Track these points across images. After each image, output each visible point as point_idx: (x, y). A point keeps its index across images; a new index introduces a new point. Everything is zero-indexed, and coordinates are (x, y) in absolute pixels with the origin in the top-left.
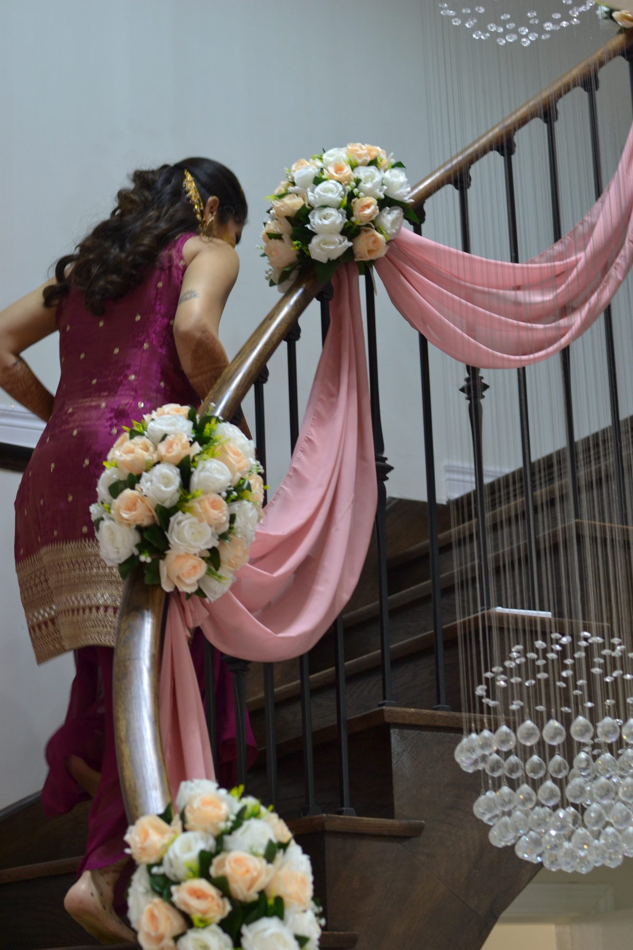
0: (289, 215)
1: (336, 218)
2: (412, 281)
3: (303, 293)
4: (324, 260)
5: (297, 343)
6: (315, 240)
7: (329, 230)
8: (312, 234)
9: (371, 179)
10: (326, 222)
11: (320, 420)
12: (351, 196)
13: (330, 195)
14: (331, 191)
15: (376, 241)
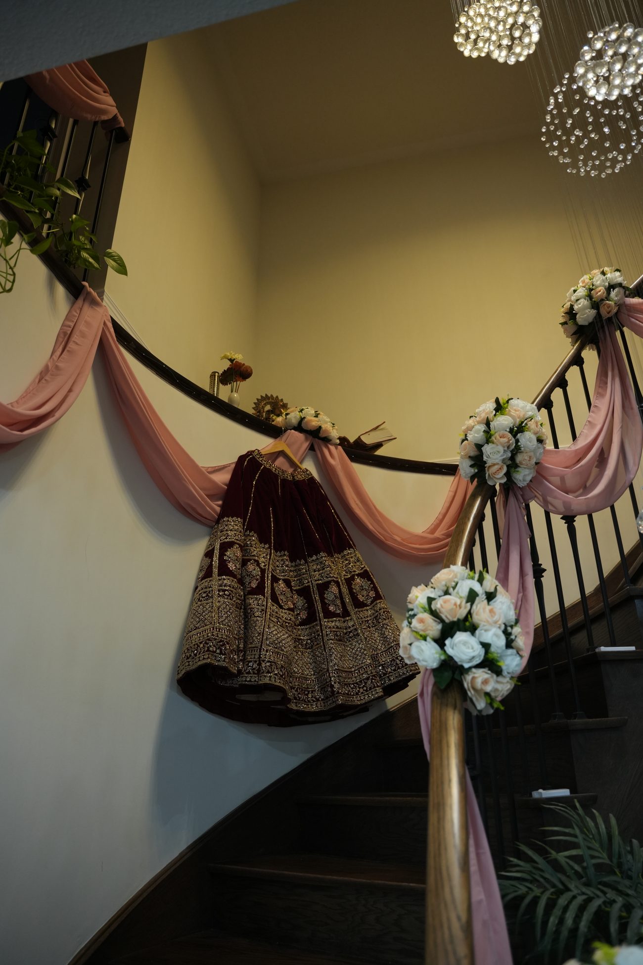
0: (566, 311)
1: (584, 302)
2: (639, 319)
3: (581, 341)
4: (586, 323)
5: (584, 366)
6: (577, 316)
7: (584, 308)
8: (576, 314)
9: (598, 280)
10: (580, 306)
11: (600, 395)
12: (591, 290)
13: (581, 294)
14: (581, 292)
15: (609, 306)
